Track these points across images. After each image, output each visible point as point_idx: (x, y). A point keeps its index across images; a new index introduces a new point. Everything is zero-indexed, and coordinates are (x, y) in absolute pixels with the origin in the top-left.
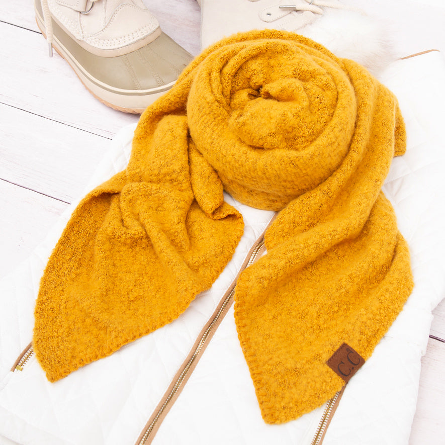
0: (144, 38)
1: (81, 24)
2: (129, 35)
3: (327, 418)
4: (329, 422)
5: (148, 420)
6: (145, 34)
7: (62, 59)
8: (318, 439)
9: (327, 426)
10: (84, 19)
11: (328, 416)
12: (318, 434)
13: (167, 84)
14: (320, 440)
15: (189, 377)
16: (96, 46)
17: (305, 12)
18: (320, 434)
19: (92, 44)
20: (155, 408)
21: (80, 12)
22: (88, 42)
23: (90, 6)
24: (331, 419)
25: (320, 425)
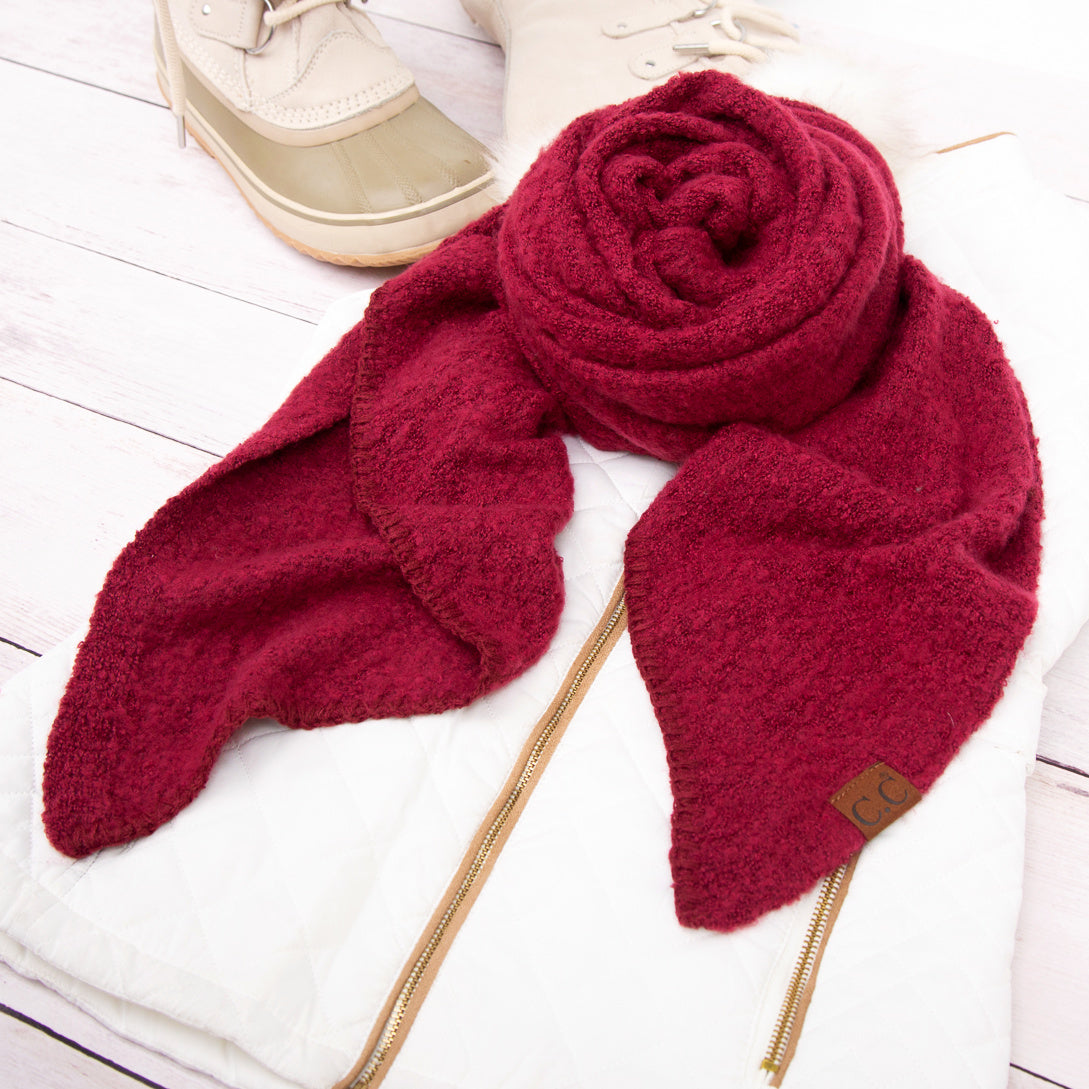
0: (380, 106)
1: (246, 76)
2: (348, 99)
3: (822, 923)
4: (828, 931)
5: (416, 940)
6: (384, 98)
7: (209, 159)
8: (805, 971)
9: (825, 941)
10: (253, 65)
11: (824, 917)
12: (805, 960)
13: (429, 199)
14: (809, 973)
15: (507, 838)
16: (278, 122)
17: (727, 59)
18: (809, 960)
19: (270, 119)
20: (432, 912)
21: (245, 51)
22: (261, 114)
23: (265, 35)
24: (832, 925)
25: (808, 939)
